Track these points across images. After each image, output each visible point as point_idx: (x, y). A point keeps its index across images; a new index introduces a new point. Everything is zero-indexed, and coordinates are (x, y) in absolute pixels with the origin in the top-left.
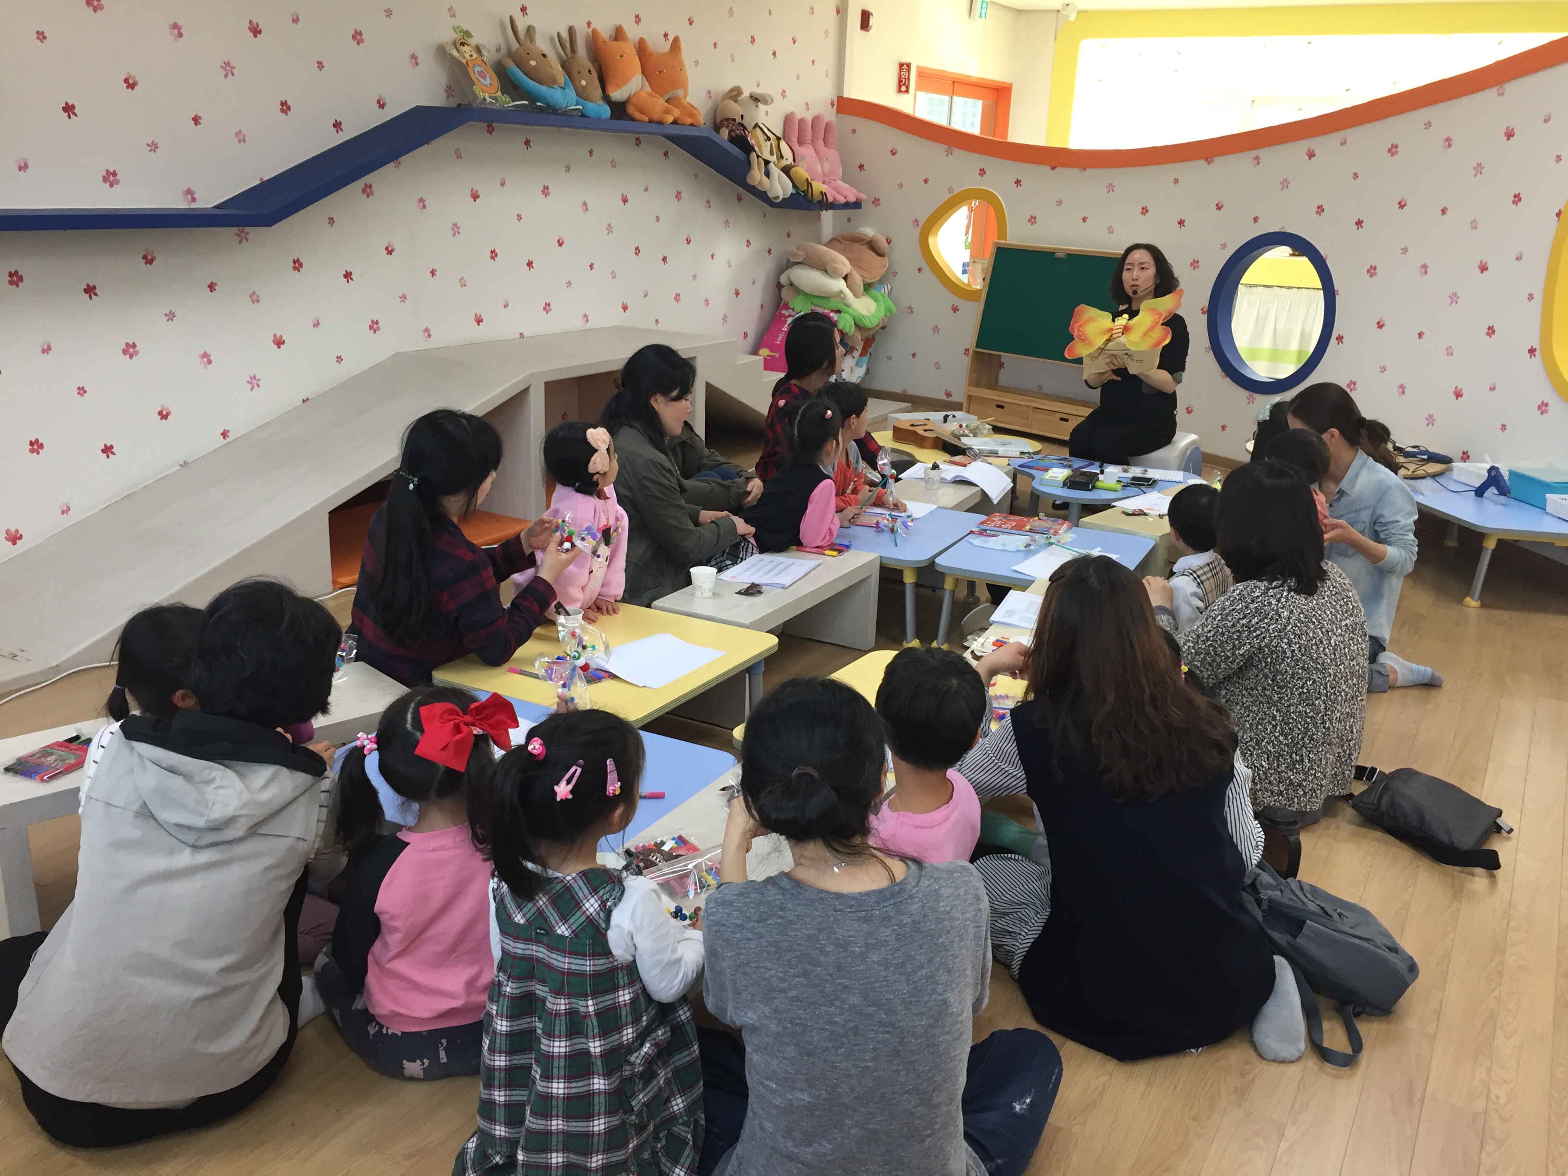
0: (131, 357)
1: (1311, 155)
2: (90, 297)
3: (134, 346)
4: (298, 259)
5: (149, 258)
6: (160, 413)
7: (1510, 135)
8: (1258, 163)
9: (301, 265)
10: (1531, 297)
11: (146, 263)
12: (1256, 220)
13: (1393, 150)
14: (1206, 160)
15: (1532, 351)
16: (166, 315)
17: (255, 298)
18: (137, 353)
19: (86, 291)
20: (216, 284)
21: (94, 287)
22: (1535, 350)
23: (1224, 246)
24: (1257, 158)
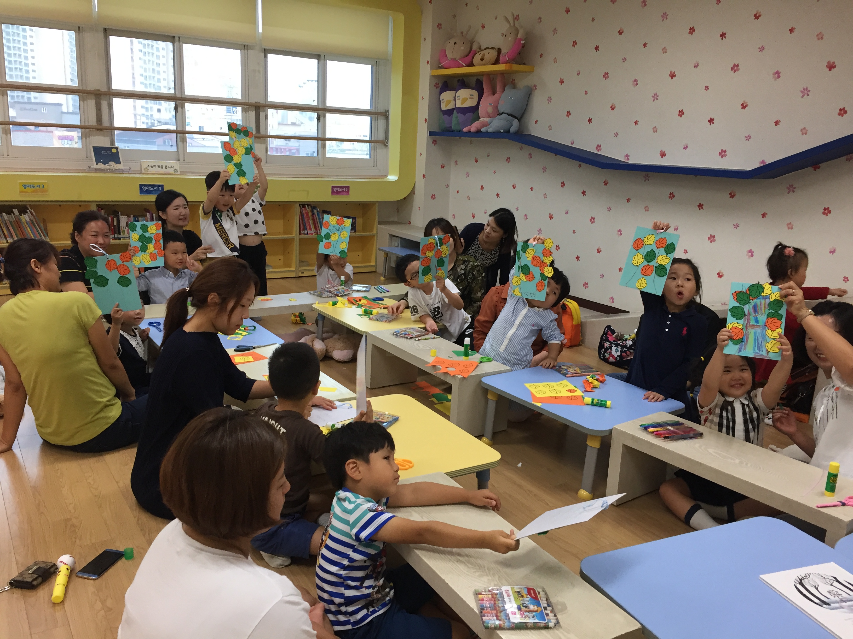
0: (711, 242)
2: (700, 209)
3: (714, 237)
4: (828, 208)
5: (733, 194)
6: (718, 274)
9: (830, 212)
11: (730, 197)
16: (734, 225)
17: (790, 226)
18: (714, 241)
19: (699, 206)
20: (767, 214)
21: (703, 205)
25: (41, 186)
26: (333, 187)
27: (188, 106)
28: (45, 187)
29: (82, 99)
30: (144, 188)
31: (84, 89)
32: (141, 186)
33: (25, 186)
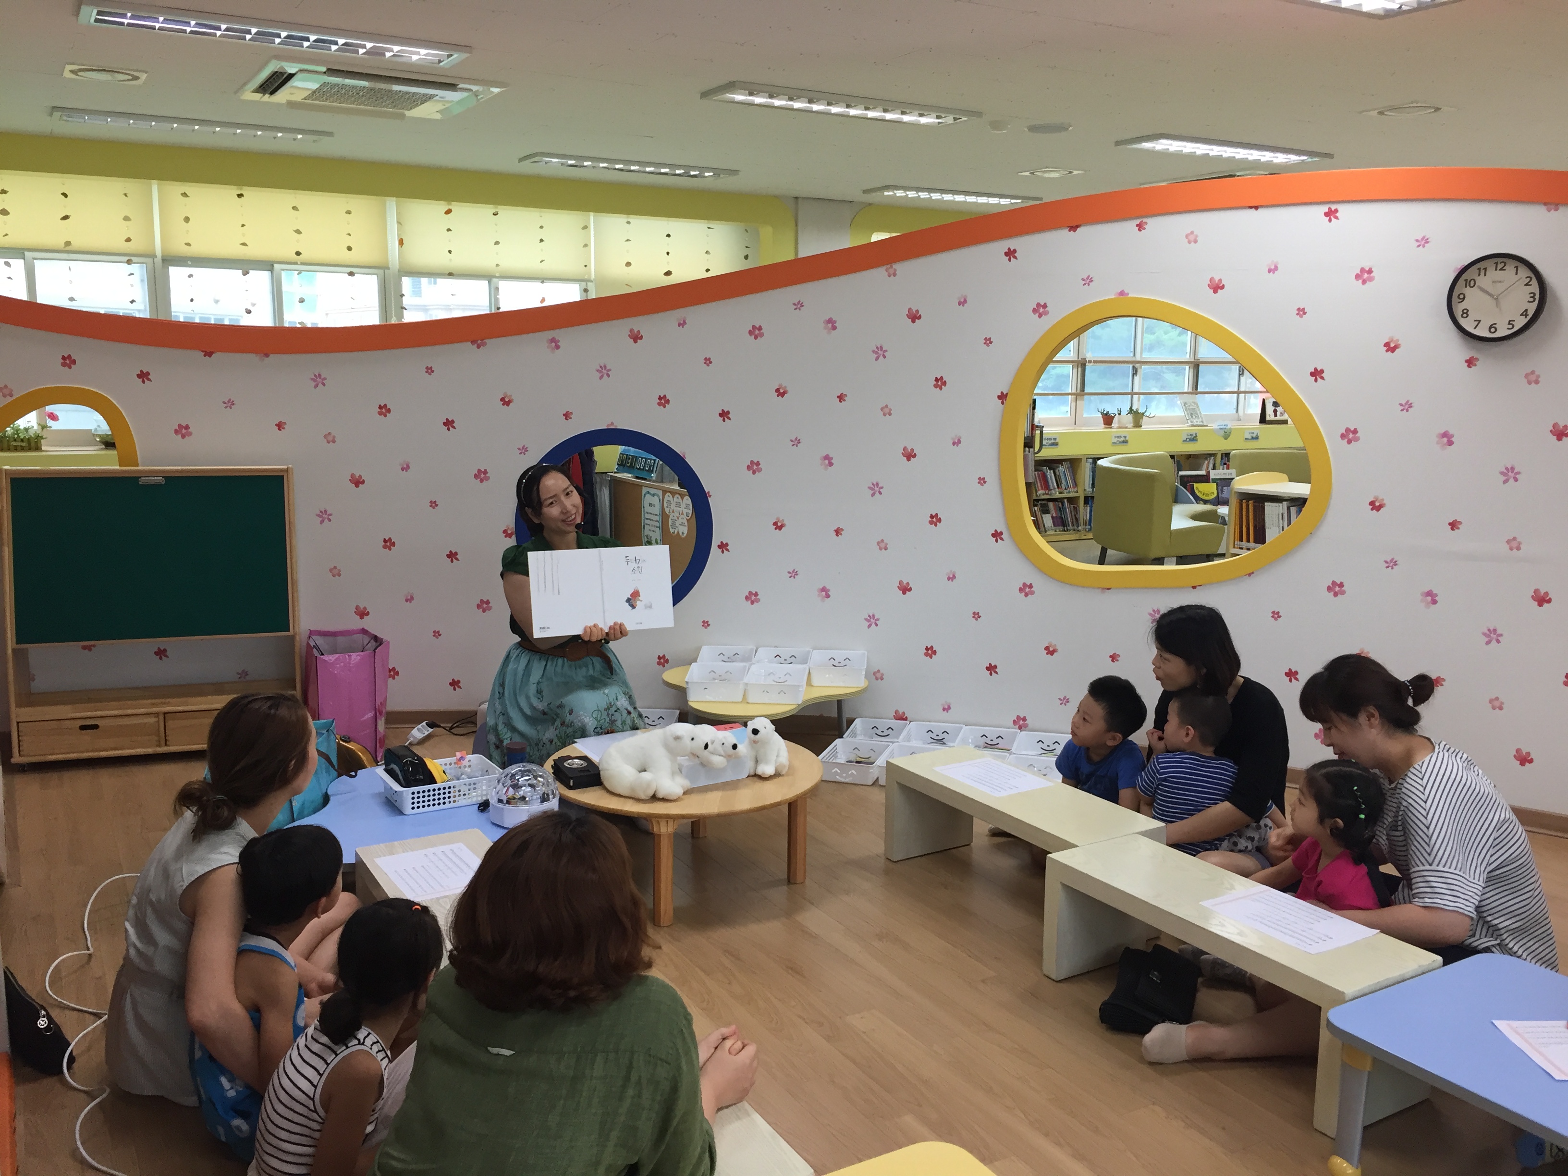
1: (636, 337)
7: (914, 317)
8: (558, 347)
10: (982, 481)
12: (567, 416)
13: (756, 332)
14: (473, 342)
15: (997, 535)
22: (1001, 533)
23: (524, 450)
24: (553, 340)
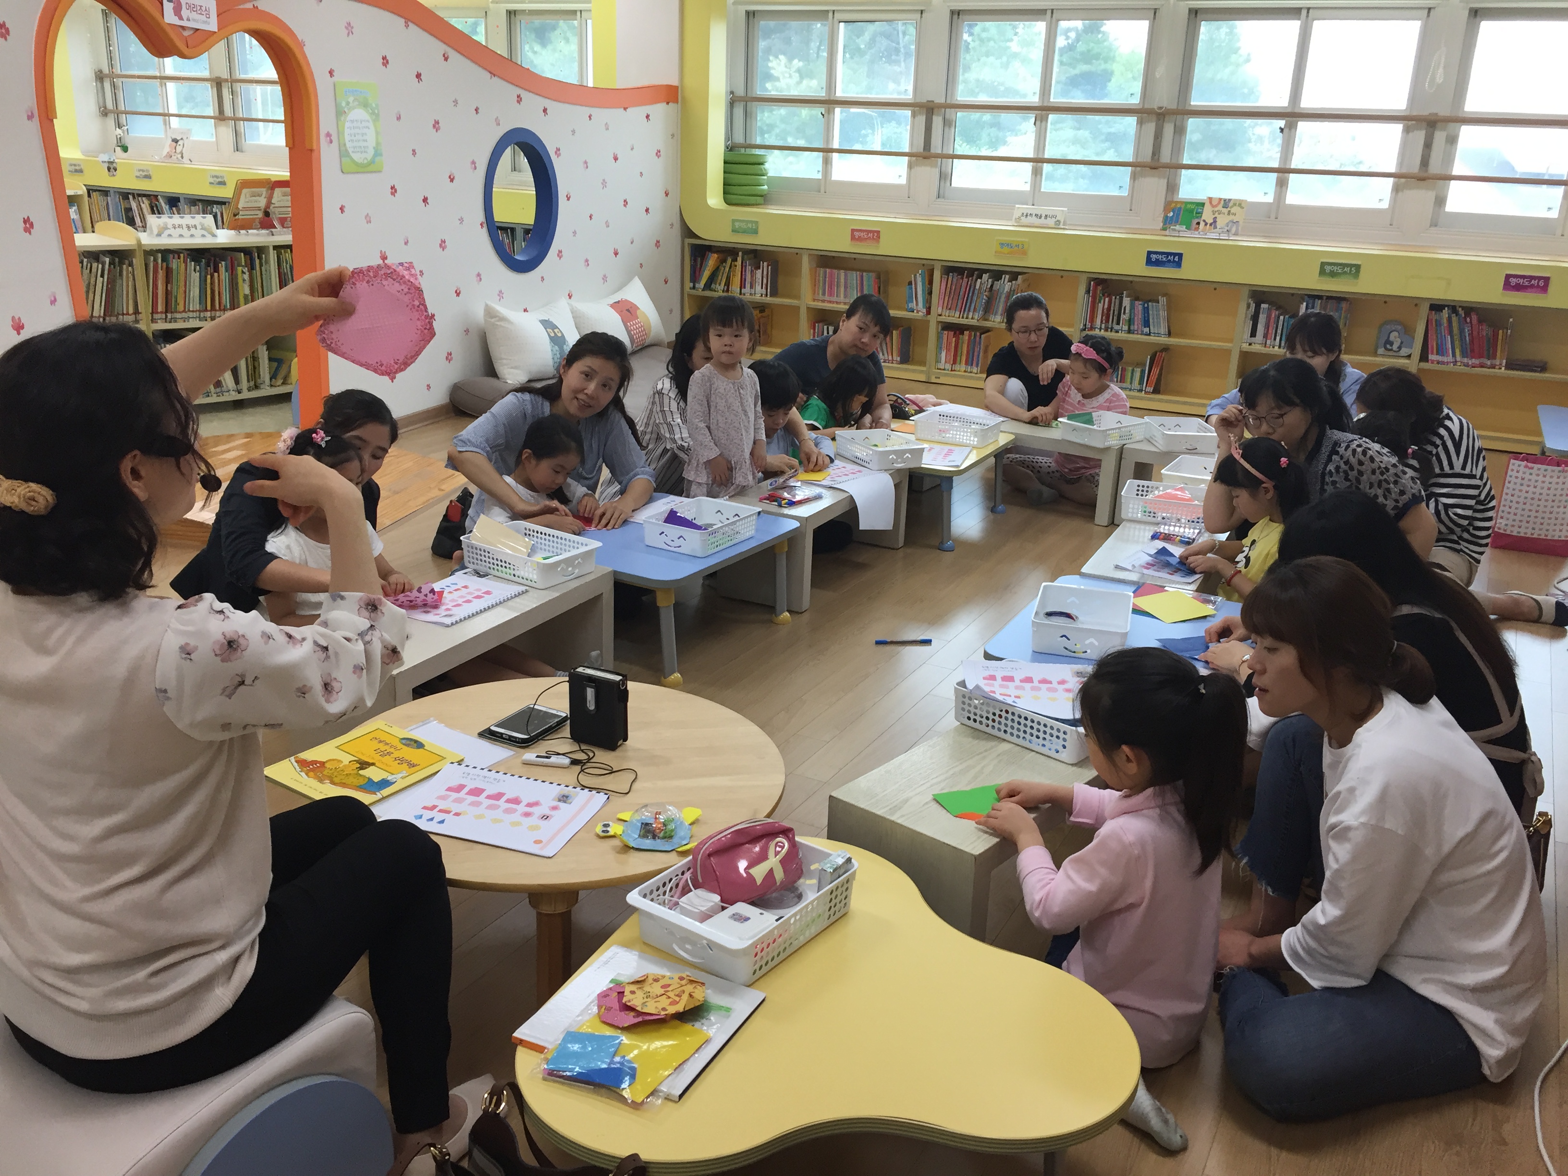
25: (1021, 246)
26: (1508, 277)
27: (1303, 126)
28: (1026, 247)
29: (1140, 123)
30: (1154, 257)
31: (1146, 107)
32: (1149, 253)
33: (1002, 244)
